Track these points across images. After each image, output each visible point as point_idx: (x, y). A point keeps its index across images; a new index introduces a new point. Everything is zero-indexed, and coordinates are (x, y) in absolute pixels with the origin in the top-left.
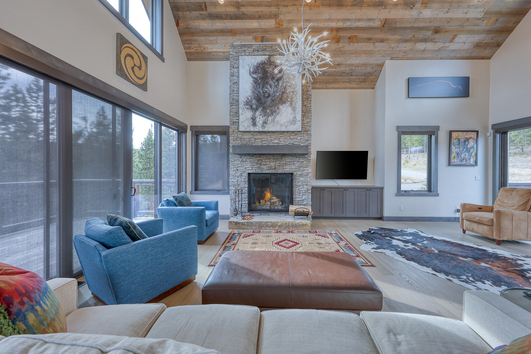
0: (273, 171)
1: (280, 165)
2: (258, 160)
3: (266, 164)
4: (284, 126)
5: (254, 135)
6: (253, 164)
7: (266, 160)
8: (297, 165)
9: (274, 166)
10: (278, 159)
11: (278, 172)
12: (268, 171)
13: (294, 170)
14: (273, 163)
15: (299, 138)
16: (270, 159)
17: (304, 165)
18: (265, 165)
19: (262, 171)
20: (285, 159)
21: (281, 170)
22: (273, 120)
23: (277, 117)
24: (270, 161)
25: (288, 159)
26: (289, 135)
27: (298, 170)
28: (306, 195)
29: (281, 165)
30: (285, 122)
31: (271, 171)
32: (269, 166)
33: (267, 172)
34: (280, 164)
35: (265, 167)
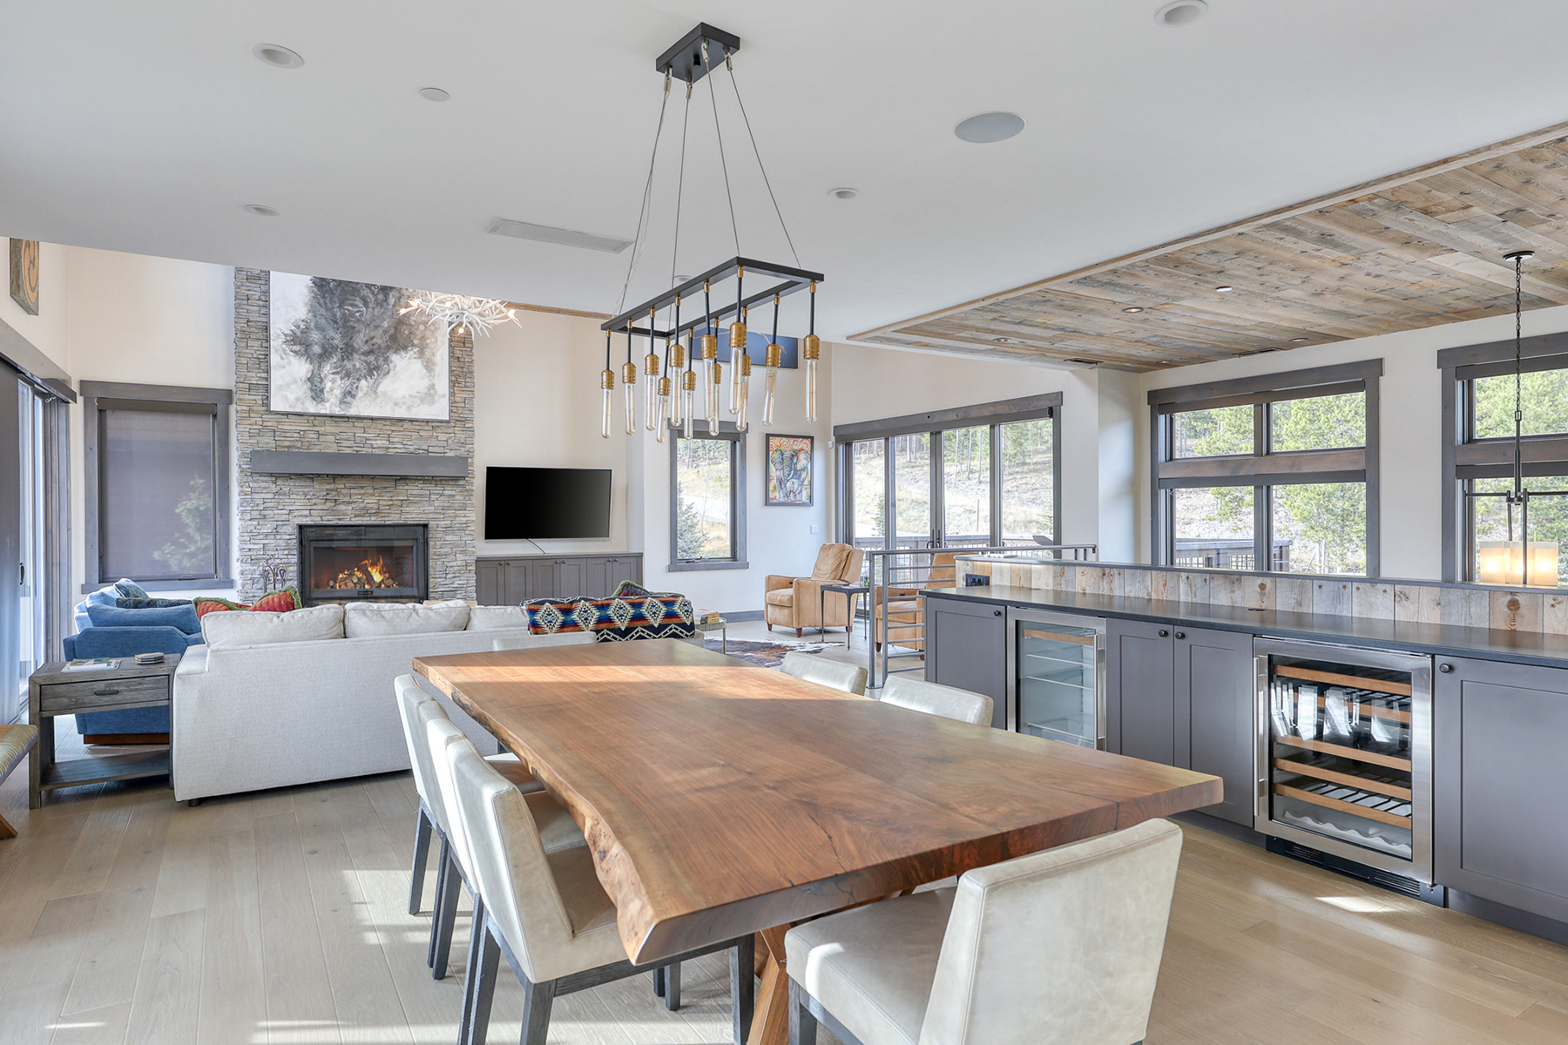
0: (373, 518)
1: (391, 503)
2: (327, 490)
3: (353, 502)
4: (404, 407)
5: (316, 422)
6: (314, 501)
7: (352, 491)
8: (438, 504)
9: (375, 506)
10: (385, 488)
11: (387, 523)
12: (357, 519)
13: (430, 516)
14: (374, 498)
15: (443, 437)
16: (362, 487)
17: (456, 505)
18: (349, 503)
19: (340, 519)
20: (406, 488)
21: (393, 515)
22: (374, 390)
23: (385, 381)
24: (363, 494)
25: (414, 489)
26: (417, 427)
27: (442, 516)
28: (462, 578)
29: (395, 502)
30: (407, 396)
31: (368, 518)
32: (362, 505)
33: (356, 523)
34: (390, 500)
35: (350, 508)
